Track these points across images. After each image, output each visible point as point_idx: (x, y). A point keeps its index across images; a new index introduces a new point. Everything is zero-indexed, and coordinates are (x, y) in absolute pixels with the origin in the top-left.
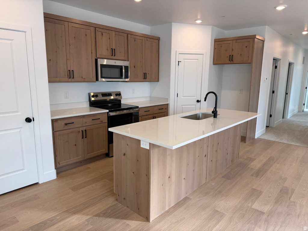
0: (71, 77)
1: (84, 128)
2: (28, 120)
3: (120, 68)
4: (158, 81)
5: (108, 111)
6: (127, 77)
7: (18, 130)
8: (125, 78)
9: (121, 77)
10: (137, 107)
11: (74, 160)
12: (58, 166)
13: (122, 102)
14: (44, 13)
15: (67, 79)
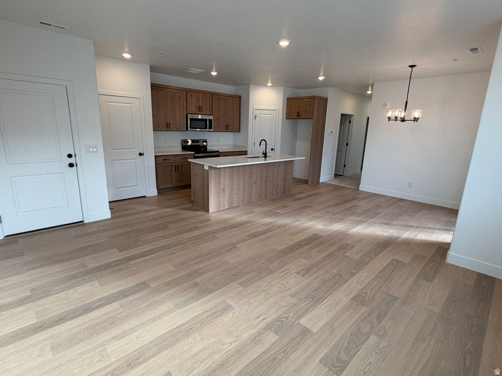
0: (168, 127)
1: (177, 164)
2: (141, 154)
3: (205, 120)
4: (239, 131)
5: (194, 153)
6: (210, 128)
7: (135, 160)
8: (209, 129)
9: (206, 128)
10: (218, 152)
11: (169, 186)
12: (159, 188)
13: (208, 148)
14: (151, 83)
15: (165, 129)
